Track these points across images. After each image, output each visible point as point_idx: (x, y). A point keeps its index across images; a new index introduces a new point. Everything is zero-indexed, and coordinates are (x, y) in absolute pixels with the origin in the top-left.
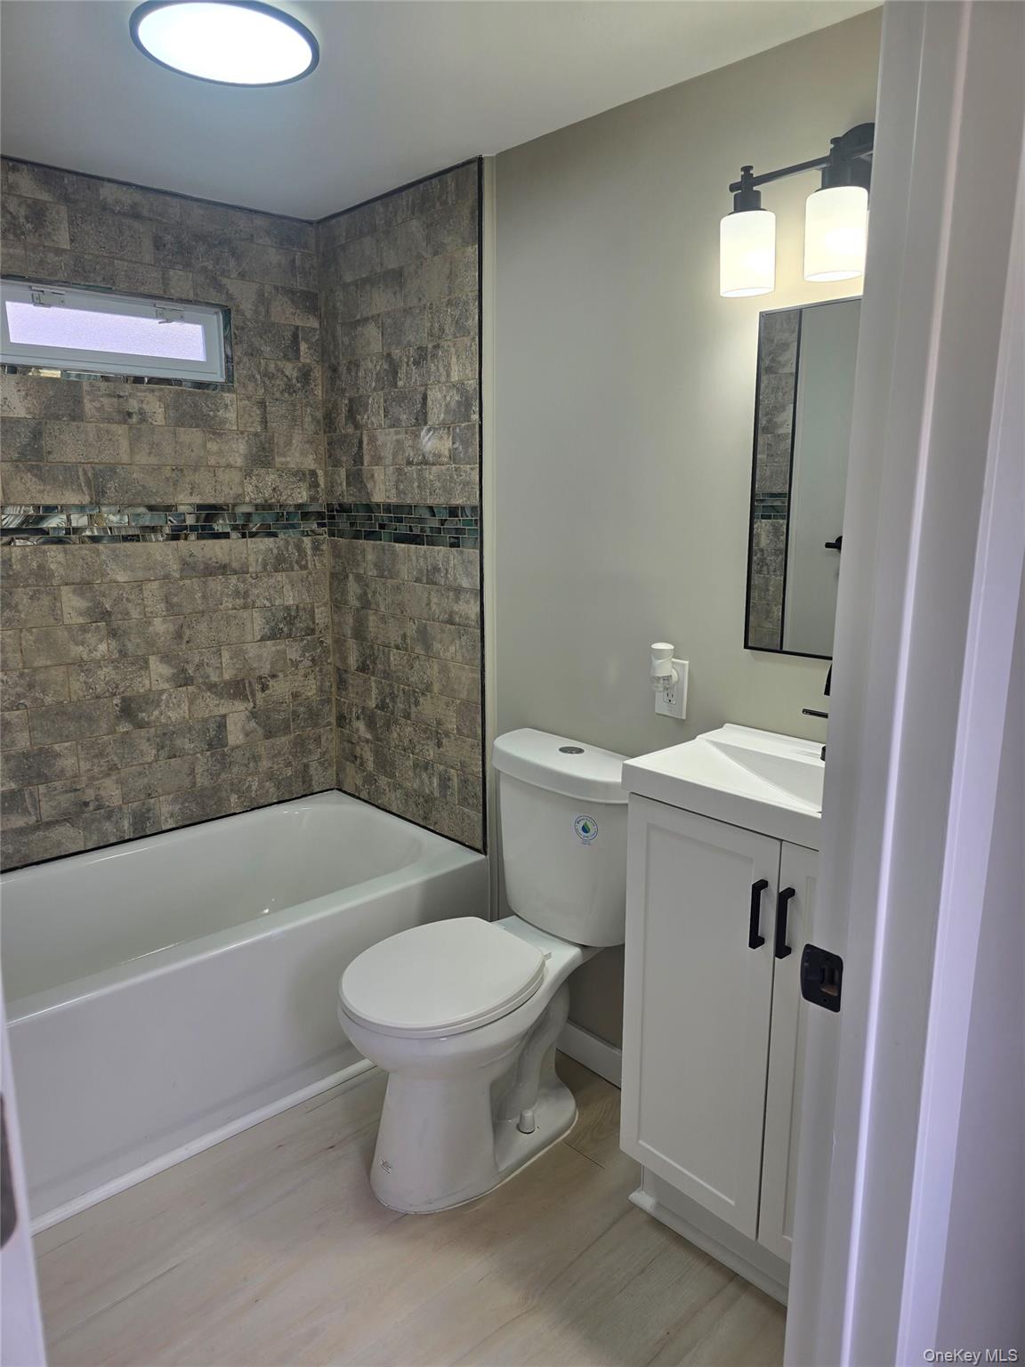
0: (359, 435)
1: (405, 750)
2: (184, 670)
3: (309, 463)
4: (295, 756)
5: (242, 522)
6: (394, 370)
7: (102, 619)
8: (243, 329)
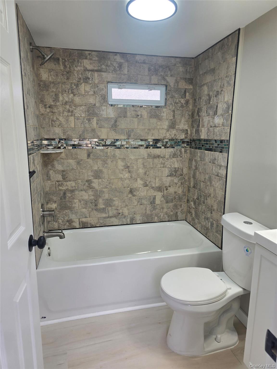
0: (199, 119)
1: (202, 213)
2: (146, 183)
3: (186, 127)
4: (174, 209)
5: (165, 144)
6: (210, 99)
7: (127, 168)
8: (170, 90)
